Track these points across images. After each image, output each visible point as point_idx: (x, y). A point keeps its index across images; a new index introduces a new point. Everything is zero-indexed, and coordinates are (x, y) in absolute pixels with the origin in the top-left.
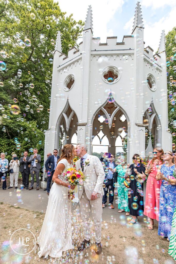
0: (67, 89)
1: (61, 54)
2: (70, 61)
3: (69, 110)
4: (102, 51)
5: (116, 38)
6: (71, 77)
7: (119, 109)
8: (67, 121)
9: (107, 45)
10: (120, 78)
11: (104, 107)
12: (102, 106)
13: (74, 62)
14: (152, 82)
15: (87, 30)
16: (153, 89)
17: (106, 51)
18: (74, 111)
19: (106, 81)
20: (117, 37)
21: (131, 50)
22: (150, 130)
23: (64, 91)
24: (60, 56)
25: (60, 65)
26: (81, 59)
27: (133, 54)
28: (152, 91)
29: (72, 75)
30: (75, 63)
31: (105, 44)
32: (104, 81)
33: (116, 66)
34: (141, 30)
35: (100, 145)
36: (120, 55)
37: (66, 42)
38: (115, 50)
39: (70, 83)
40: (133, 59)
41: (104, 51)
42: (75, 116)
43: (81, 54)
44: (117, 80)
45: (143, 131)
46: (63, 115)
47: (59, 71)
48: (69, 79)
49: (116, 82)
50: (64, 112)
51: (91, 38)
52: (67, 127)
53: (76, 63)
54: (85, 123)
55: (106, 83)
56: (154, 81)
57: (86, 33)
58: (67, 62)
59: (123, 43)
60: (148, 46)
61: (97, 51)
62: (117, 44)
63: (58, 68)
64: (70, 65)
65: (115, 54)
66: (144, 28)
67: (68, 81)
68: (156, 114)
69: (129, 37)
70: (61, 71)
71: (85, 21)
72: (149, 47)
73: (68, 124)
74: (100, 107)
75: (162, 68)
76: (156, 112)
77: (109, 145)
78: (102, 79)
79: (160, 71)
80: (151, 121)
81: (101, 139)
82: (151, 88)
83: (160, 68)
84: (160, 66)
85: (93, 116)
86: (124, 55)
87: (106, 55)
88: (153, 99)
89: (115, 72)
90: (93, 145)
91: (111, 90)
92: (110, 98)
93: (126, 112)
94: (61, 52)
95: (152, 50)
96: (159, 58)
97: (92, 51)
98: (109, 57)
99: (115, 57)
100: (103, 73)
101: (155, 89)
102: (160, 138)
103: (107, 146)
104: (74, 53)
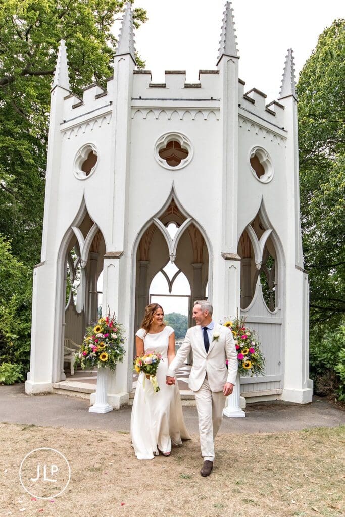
0: (83, 175)
1: (68, 94)
2: (88, 113)
3: (86, 222)
4: (155, 100)
5: (184, 73)
6: (90, 148)
7: (190, 222)
8: (84, 244)
9: (165, 87)
10: (192, 159)
11: (159, 219)
12: (154, 216)
13: (96, 119)
14: (264, 162)
15: (124, 57)
16: (264, 178)
17: (163, 100)
18: (96, 224)
19: (164, 164)
20: (185, 71)
21: (214, 101)
22: (259, 264)
23: (75, 178)
24: (66, 98)
25: (66, 120)
26: (110, 113)
27: (218, 109)
28: (263, 183)
29: (91, 145)
30: (98, 120)
31: (161, 86)
32: (159, 164)
33: (184, 134)
34: (234, 62)
35: (169, 294)
36: (192, 110)
37: (82, 39)
38: (182, 100)
39: (89, 162)
40: (218, 120)
41: (159, 100)
42: (99, 236)
43: (111, 102)
44: (187, 161)
45: (235, 268)
46: (73, 232)
47: (64, 132)
48: (86, 153)
49: (183, 166)
50: (75, 225)
51: (132, 72)
52: (83, 260)
53: (101, 120)
54: (118, 253)
55: (163, 167)
56: (267, 160)
57: (119, 61)
58: (81, 116)
59: (198, 86)
60: (252, 88)
61: (143, 99)
62: (185, 87)
63: (60, 124)
64: (87, 122)
65: (182, 109)
66: (239, 58)
67: (84, 156)
68: (272, 230)
69: (211, 73)
70: (68, 133)
71: (119, 36)
72: (255, 90)
73: (85, 252)
74: (152, 219)
75: (287, 132)
76: (272, 227)
77: (190, 295)
78: (155, 159)
79: (283, 138)
80: (259, 247)
81: (171, 280)
82: (259, 178)
83: (282, 131)
84: (281, 127)
85: (137, 238)
86: (200, 111)
87: (163, 110)
88: (265, 201)
89: (182, 144)
90: (153, 295)
91: (173, 183)
92: (173, 200)
93: (205, 228)
94: (68, 89)
95: (264, 96)
96: (280, 109)
97: (133, 99)
98: (169, 114)
99: (181, 113)
100: (157, 147)
101: (269, 178)
102: (282, 279)
103: (187, 296)
104: (96, 96)
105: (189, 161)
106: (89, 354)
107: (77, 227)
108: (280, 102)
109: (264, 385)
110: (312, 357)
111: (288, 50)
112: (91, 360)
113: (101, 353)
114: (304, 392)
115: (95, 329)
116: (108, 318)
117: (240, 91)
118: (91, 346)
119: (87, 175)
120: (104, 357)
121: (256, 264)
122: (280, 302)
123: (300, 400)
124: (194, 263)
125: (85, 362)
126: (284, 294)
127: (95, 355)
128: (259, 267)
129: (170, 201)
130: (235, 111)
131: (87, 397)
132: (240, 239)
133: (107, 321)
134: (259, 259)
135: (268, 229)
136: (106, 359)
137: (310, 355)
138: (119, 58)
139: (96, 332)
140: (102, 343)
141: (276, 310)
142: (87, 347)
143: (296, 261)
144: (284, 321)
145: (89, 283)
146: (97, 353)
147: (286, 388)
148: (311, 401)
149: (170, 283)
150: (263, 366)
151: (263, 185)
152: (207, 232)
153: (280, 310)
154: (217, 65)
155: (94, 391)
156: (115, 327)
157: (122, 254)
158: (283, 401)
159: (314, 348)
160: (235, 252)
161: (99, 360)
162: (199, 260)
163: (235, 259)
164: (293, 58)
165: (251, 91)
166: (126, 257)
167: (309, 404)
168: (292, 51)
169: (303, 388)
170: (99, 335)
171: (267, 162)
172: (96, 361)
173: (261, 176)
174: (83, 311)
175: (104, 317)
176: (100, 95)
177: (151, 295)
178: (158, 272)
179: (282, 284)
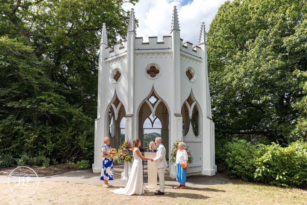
0: (115, 81)
1: (107, 46)
2: (116, 55)
3: (117, 101)
4: (144, 50)
5: (157, 37)
6: (117, 70)
7: (161, 101)
8: (116, 111)
9: (149, 44)
10: (161, 74)
13: (120, 58)
15: (131, 32)
16: (192, 80)
18: (121, 102)
21: (169, 49)
23: (112, 83)
24: (106, 48)
25: (107, 58)
26: (126, 55)
27: (172, 53)
28: (192, 82)
31: (147, 43)
33: (157, 63)
34: (178, 32)
35: (152, 128)
36: (160, 53)
38: (156, 49)
39: (117, 76)
40: (171, 57)
41: (146, 49)
42: (122, 107)
43: (126, 51)
44: (159, 75)
45: (180, 120)
46: (111, 105)
47: (106, 63)
49: (157, 77)
51: (135, 38)
52: (116, 117)
53: (122, 58)
54: (131, 115)
55: (149, 78)
56: (193, 72)
58: (113, 56)
59: (163, 43)
61: (140, 50)
62: (157, 44)
63: (104, 59)
64: (116, 59)
65: (156, 53)
66: (180, 31)
67: (115, 73)
69: (168, 37)
70: (108, 63)
72: (188, 42)
73: (117, 113)
74: (145, 100)
75: (202, 59)
76: (196, 101)
77: (161, 128)
78: (145, 75)
79: (200, 62)
80: (191, 110)
81: (153, 122)
82: (190, 80)
83: (200, 59)
84: (200, 57)
85: (139, 108)
86: (164, 54)
87: (148, 54)
88: (192, 89)
89: (156, 68)
90: (145, 128)
91: (153, 84)
92: (153, 91)
93: (167, 103)
94: (107, 44)
95: (192, 44)
96: (199, 49)
97: (135, 50)
98: (150, 55)
99: (156, 55)
100: (146, 69)
101: (194, 80)
102: (201, 123)
103: (160, 129)
104: (120, 48)
105: (160, 75)
106: (121, 157)
107: (113, 103)
108: (199, 46)
109: (194, 168)
110: (216, 155)
111: (202, 23)
112: (121, 159)
113: (125, 156)
114: (211, 171)
115: (123, 146)
116: (128, 142)
117: (181, 43)
118: (121, 153)
119: (117, 81)
120: (127, 158)
121: (189, 117)
122: (200, 132)
123: (209, 174)
124: (163, 114)
125: (119, 160)
126: (202, 129)
127: (123, 157)
128: (191, 118)
129: (152, 91)
130: (179, 52)
131: (119, 174)
132: (182, 107)
133: (128, 143)
134: (191, 115)
135: (194, 102)
136: (128, 159)
137: (215, 154)
138: (129, 33)
139: (123, 148)
140: (126, 152)
141: (199, 136)
142: (119, 154)
143: (207, 115)
144: (203, 141)
145: (117, 124)
146: (124, 156)
147: (204, 169)
148: (215, 174)
149: (153, 123)
150: (192, 161)
151: (192, 83)
152: (168, 105)
153: (200, 136)
154: (171, 33)
155: (123, 172)
156: (131, 146)
157: (133, 115)
158: (203, 175)
159: (217, 151)
160: (180, 113)
161: (125, 159)
162: (165, 113)
163: (180, 116)
164: (204, 26)
165: (186, 43)
166: (134, 116)
167: (214, 176)
168: (204, 23)
169: (211, 169)
170: (124, 149)
171: (193, 73)
172: (123, 160)
173: (191, 79)
174: (114, 137)
175: (126, 141)
176: (121, 47)
177: (144, 129)
178: (147, 118)
179: (201, 125)
